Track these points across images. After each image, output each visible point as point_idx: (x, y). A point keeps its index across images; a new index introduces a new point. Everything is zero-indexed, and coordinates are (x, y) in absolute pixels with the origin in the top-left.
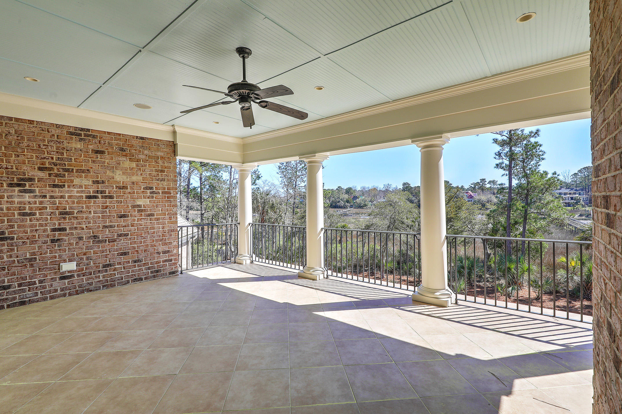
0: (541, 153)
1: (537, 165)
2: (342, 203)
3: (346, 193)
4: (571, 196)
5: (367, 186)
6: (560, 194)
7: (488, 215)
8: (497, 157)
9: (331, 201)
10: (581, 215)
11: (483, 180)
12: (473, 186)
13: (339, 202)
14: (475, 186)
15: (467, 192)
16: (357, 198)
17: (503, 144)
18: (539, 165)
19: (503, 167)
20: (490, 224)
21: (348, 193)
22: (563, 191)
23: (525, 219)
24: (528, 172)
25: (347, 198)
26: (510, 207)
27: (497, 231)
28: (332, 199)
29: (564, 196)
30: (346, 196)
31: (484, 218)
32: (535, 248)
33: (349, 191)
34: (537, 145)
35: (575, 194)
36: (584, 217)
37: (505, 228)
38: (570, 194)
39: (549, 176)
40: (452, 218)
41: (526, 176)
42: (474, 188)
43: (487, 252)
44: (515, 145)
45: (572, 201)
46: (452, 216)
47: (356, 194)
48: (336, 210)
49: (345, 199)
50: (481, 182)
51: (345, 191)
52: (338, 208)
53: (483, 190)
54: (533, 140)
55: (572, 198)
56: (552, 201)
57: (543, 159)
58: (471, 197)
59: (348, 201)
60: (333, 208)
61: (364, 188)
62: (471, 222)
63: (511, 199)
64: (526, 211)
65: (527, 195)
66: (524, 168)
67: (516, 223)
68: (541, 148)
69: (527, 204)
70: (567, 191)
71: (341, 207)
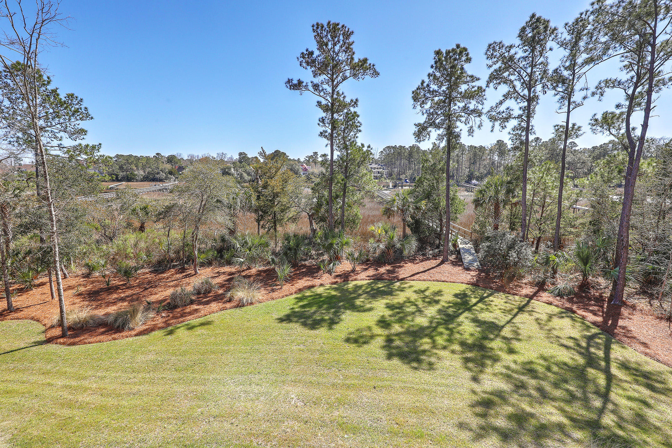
0: (358, 124)
1: (355, 137)
2: (163, 175)
3: (168, 162)
4: (378, 170)
5: (196, 154)
6: (371, 168)
7: (312, 189)
8: (321, 124)
9: (146, 173)
10: (384, 187)
11: (316, 153)
12: (307, 159)
13: (158, 173)
14: (309, 159)
15: (302, 165)
16: (184, 169)
17: (326, 109)
18: (357, 137)
19: (326, 136)
20: (315, 199)
21: (171, 162)
22: (374, 166)
23: (345, 192)
24: (348, 143)
25: (170, 168)
26: (332, 180)
27: (322, 206)
28: (148, 170)
29: (374, 170)
30: (168, 167)
31: (310, 191)
32: (353, 220)
33: (171, 159)
34: (356, 115)
35: (380, 168)
36: (385, 188)
37: (327, 202)
38: (377, 168)
39: (365, 149)
40: (279, 193)
41: (346, 148)
42: (308, 161)
43: (313, 228)
44: (337, 112)
45: (379, 175)
46: (278, 190)
47: (181, 163)
48: (154, 183)
49: (167, 170)
50: (314, 155)
51: (166, 159)
52: (157, 181)
53: (315, 163)
54: (352, 109)
55: (379, 172)
56: (366, 174)
57: (360, 131)
58: (306, 170)
59: (172, 172)
60: (150, 181)
61: (192, 156)
62: (297, 197)
63: (332, 172)
64: (345, 184)
65: (346, 167)
66: (344, 138)
67: (337, 197)
68: (358, 119)
69: (346, 177)
70: (376, 166)
71: (161, 180)
